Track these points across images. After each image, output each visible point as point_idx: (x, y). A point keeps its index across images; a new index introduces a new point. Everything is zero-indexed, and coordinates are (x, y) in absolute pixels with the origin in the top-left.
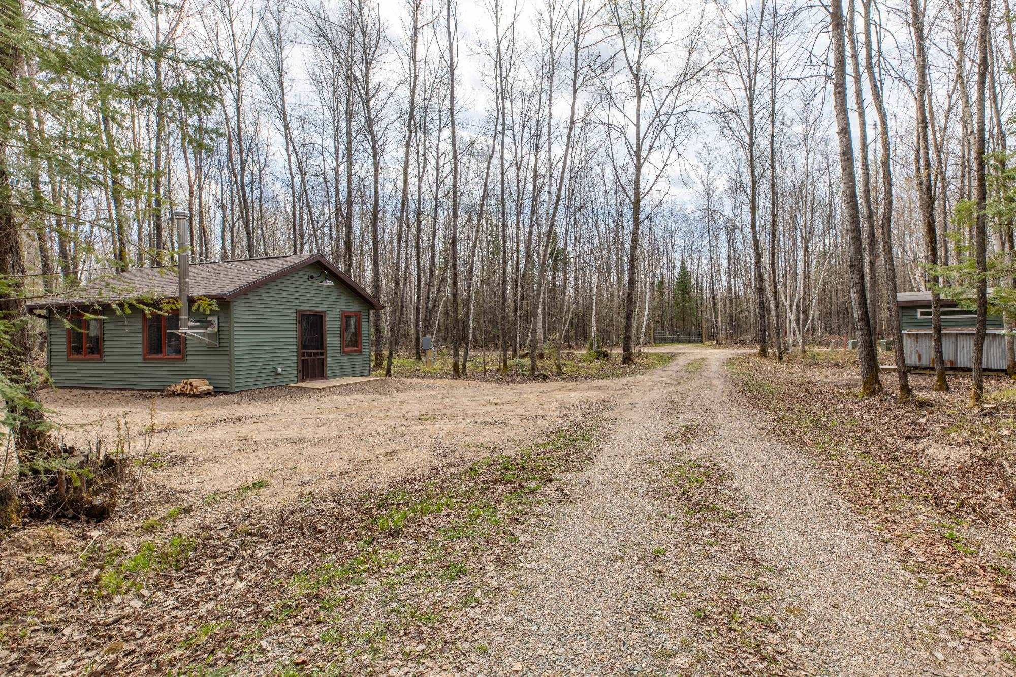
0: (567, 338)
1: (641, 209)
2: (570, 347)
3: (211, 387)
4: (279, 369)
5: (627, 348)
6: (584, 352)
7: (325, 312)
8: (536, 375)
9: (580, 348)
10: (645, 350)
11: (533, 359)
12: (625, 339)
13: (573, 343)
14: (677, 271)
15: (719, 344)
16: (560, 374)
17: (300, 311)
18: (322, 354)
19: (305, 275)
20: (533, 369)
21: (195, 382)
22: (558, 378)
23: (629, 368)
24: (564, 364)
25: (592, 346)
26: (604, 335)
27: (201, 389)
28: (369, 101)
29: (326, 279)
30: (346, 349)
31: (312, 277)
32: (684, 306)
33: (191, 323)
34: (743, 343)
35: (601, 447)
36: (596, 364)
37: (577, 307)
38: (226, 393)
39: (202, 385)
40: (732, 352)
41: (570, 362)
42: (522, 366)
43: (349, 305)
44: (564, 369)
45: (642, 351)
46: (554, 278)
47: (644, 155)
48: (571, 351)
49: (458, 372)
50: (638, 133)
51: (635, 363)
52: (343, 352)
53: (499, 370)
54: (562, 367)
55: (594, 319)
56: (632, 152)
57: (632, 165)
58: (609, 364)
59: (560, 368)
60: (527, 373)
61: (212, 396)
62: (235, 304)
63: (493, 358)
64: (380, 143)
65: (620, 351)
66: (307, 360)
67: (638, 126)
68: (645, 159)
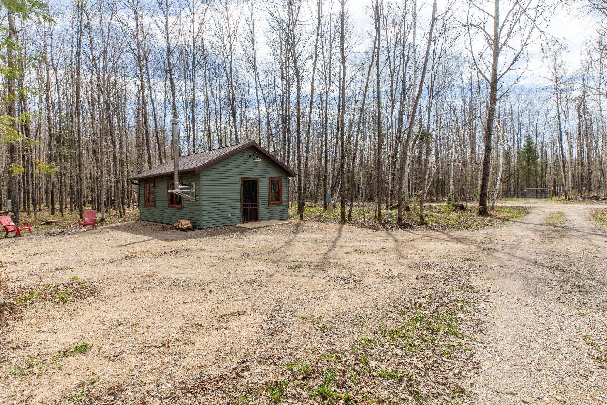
0: (430, 194)
1: (498, 88)
2: (432, 201)
3: (191, 225)
4: (229, 215)
5: (482, 202)
6: (444, 204)
7: (258, 179)
8: (402, 225)
9: (440, 202)
10: (498, 204)
11: (399, 212)
12: (481, 195)
13: (434, 198)
14: (523, 142)
15: (569, 199)
16: (422, 222)
17: (242, 178)
18: (256, 205)
19: (245, 155)
20: (399, 219)
21: (183, 222)
22: (421, 227)
23: (485, 220)
24: (426, 215)
25: (450, 200)
26: (461, 193)
27: (186, 226)
28: (294, 46)
29: (257, 157)
30: (272, 202)
31: (250, 156)
32: (529, 169)
33: (180, 187)
34: (597, 198)
35: (478, 357)
36: (454, 215)
37: (438, 173)
38: (199, 229)
39: (186, 223)
40: (589, 207)
41: (431, 213)
42: (391, 216)
43: (275, 174)
44: (426, 219)
45: (495, 204)
46: (420, 152)
47: (502, 41)
48: (433, 204)
49: (344, 220)
50: (497, 24)
51: (491, 216)
52: (270, 204)
53: (375, 217)
54: (424, 217)
55: (452, 181)
56: (490, 41)
57: (490, 51)
58: (465, 215)
59: (422, 218)
60: (394, 222)
61: (191, 230)
62: (203, 174)
63: (371, 208)
64: (301, 72)
65: (476, 204)
66: (247, 209)
67: (496, 18)
68: (503, 45)
